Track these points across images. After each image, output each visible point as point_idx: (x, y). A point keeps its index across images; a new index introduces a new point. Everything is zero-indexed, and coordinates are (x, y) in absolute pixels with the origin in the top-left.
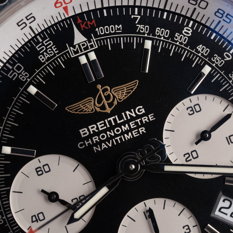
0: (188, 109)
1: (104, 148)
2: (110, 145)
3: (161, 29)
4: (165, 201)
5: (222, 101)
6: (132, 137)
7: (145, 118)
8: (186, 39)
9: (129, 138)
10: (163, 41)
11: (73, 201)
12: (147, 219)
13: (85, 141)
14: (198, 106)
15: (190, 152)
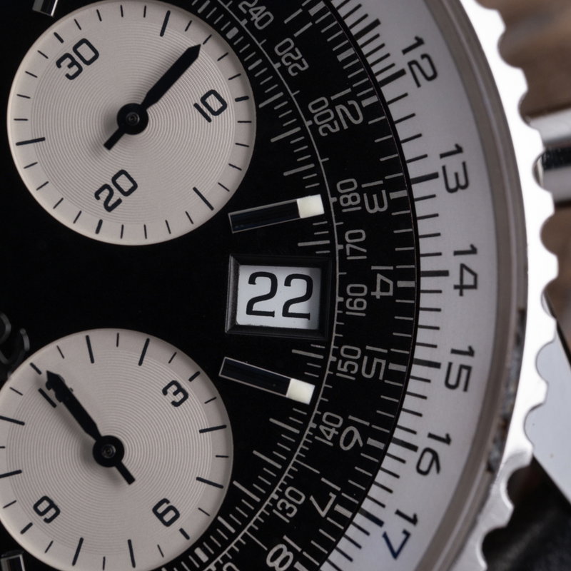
0: (62, 64)
4: (87, 338)
5: (145, 8)
12: (54, 405)
14: (84, 45)
15: (111, 181)
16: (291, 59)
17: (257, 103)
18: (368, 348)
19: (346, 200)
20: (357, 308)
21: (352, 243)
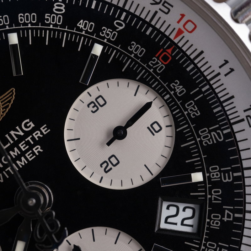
0: (90, 106)
2: (2, 181)
3: (24, 15)
4: (93, 230)
5: (129, 83)
6: (26, 162)
7: (37, 133)
8: (60, 18)
9: (23, 164)
10: (32, 29)
14: (100, 98)
15: (108, 159)
16: (192, 110)
17: (176, 129)
18: (220, 244)
19: (213, 175)
20: (216, 225)
21: (215, 195)
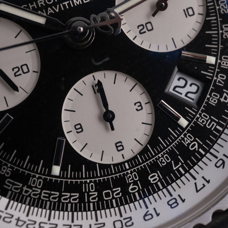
1: (50, 13)
2: (57, 11)
4: (116, 75)
6: (81, 3)
9: (78, 3)
11: (14, 70)
12: (95, 93)
13: (30, 4)
15: (145, 24)
16: (223, 7)
18: (212, 117)
19: (223, 63)
20: (213, 102)
21: (220, 79)
